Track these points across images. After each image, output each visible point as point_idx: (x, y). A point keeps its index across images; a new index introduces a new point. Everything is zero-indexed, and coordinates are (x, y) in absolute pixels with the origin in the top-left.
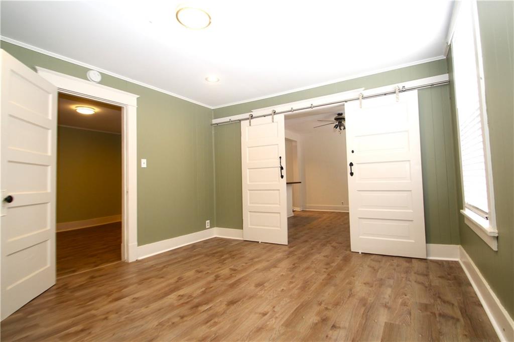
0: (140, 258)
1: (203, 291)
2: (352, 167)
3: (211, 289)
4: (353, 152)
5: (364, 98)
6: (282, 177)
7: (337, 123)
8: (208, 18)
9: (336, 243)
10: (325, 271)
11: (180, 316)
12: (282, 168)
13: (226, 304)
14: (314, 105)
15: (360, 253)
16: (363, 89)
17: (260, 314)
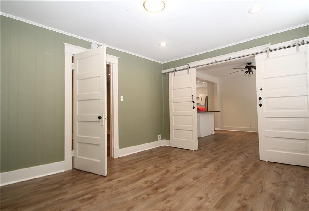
0: (120, 156)
1: (159, 180)
2: (261, 100)
3: (164, 179)
4: (261, 89)
5: (270, 51)
6: (194, 108)
7: (247, 70)
8: (163, 4)
9: (248, 153)
10: (241, 173)
11: (147, 194)
12: (194, 102)
13: (175, 189)
14: (217, 61)
15: (267, 162)
16: (270, 44)
17: (198, 198)
